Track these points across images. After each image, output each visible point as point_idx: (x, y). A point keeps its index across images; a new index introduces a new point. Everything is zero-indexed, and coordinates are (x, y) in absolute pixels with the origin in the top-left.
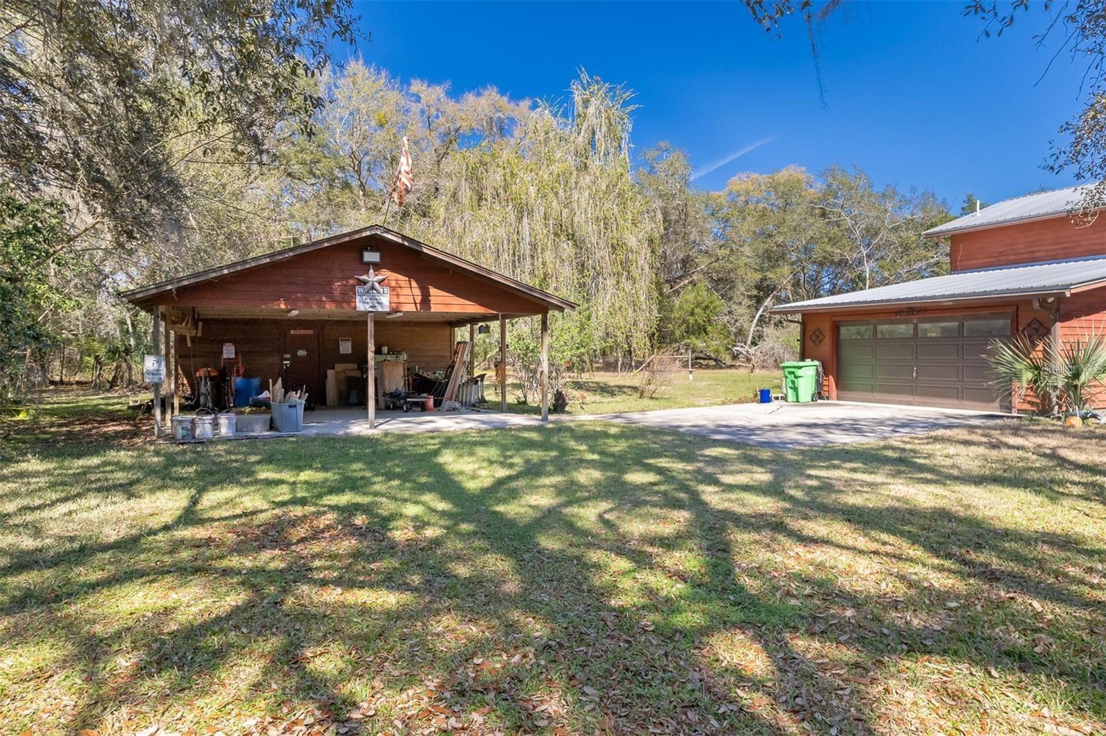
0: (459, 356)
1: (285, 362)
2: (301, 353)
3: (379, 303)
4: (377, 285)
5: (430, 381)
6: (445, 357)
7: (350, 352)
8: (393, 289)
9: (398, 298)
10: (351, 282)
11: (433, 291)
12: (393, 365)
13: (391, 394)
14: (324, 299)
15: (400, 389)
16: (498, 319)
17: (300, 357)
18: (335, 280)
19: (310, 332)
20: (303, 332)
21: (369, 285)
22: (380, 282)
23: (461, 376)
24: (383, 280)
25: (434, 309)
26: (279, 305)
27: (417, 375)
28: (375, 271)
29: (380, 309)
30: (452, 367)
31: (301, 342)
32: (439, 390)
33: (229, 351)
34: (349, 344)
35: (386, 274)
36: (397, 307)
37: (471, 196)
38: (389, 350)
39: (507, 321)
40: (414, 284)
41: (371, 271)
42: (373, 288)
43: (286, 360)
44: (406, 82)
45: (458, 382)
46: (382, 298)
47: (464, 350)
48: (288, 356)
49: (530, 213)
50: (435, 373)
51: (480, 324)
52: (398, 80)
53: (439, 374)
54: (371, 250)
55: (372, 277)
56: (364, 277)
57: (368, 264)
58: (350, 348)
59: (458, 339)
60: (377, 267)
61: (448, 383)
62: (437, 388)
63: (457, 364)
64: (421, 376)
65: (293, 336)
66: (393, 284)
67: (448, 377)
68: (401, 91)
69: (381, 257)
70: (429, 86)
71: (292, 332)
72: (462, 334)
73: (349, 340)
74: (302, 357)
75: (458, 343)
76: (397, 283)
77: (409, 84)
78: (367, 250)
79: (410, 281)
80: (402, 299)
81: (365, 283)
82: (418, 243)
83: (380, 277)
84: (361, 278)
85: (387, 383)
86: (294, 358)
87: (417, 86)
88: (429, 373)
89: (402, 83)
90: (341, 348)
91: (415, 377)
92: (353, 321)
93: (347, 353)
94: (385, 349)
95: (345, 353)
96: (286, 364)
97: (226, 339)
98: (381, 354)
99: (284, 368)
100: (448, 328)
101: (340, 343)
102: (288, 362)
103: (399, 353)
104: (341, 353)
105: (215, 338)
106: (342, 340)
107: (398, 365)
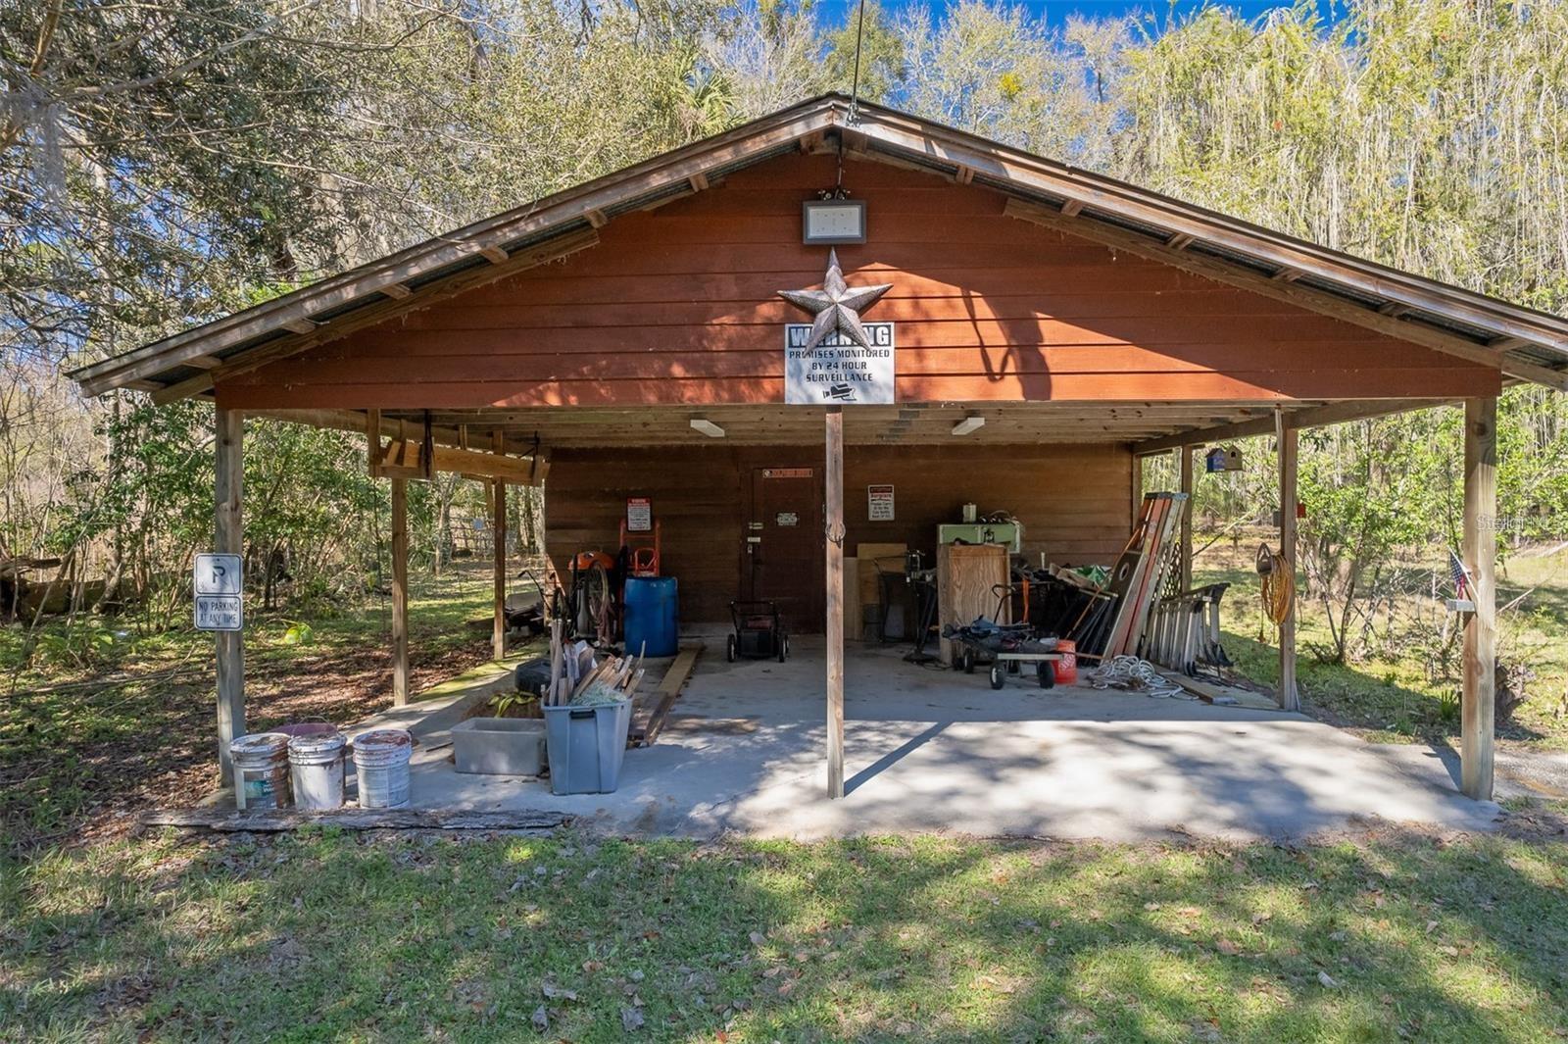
0: (1152, 531)
1: (750, 539)
2: (787, 519)
3: (856, 377)
4: (850, 316)
5: (1072, 591)
6: (1117, 528)
7: (891, 516)
8: (904, 326)
9: (920, 358)
10: (766, 310)
11: (1051, 329)
12: (974, 556)
13: (964, 631)
14: (678, 370)
15: (988, 619)
16: (1271, 430)
17: (784, 528)
18: (716, 307)
19: (804, 473)
20: (789, 473)
21: (824, 317)
22: (863, 307)
23: (1153, 577)
24: (873, 300)
25: (1063, 390)
26: (541, 397)
27: (1043, 575)
28: (845, 271)
29: (858, 397)
30: (1133, 560)
31: (788, 495)
32: (1095, 619)
33: (639, 516)
34: (891, 498)
35: (880, 277)
36: (917, 387)
37: (1180, 142)
38: (979, 513)
39: (1301, 432)
40: (982, 308)
41: (833, 272)
42: (838, 328)
43: (754, 534)
44: (1057, 21)
45: (1149, 596)
46: (870, 362)
47: (1164, 514)
48: (758, 526)
49: (1347, 156)
50: (1088, 572)
51: (1210, 446)
52: (1043, 20)
53: (1097, 577)
54: (835, 201)
55: (838, 292)
56: (807, 293)
57: (823, 248)
58: (891, 509)
59: (1149, 486)
60: (852, 255)
61: (1119, 602)
62: (1090, 614)
63: (1146, 551)
64: (1053, 578)
65: (771, 481)
66: (904, 309)
67: (1119, 586)
68: (1048, 38)
69: (867, 221)
70: (1100, 23)
71: (767, 473)
72: (1160, 472)
73: (887, 490)
74: (788, 530)
75: (1151, 497)
76: (916, 306)
77: (1063, 27)
78: (817, 199)
79: (968, 299)
80: (934, 362)
81: (812, 312)
82: (986, 147)
83: (858, 291)
84: (797, 294)
85: (958, 598)
86: (772, 531)
87: (1077, 29)
88: (1073, 572)
89: (1050, 24)
90: (871, 508)
91: (1037, 581)
92: (899, 446)
93: (885, 518)
94: (970, 511)
95: (880, 519)
96: (753, 543)
97: (632, 489)
98: (960, 522)
99: (750, 552)
100: (1126, 459)
101: (870, 499)
102: (758, 540)
103: (1002, 519)
104: (871, 518)
105: (607, 489)
106: (874, 491)
107: (988, 555)
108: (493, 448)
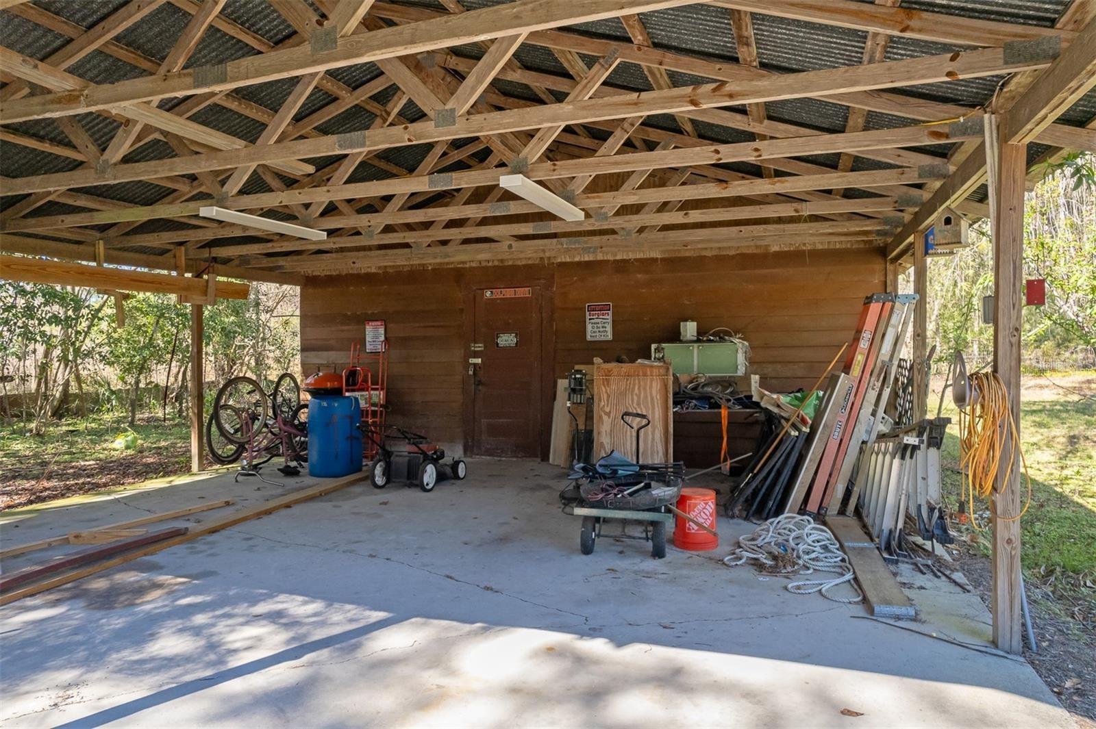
1: (471, 360)
2: (507, 340)
7: (610, 337)
12: (628, 376)
17: (505, 348)
19: (523, 292)
20: (509, 293)
31: (508, 315)
32: (779, 459)
33: (373, 338)
34: (609, 317)
38: (701, 332)
43: (476, 355)
47: (883, 323)
48: (479, 347)
58: (609, 328)
65: (492, 301)
71: (488, 294)
73: (605, 308)
74: (507, 349)
86: (492, 352)
90: (589, 327)
91: (737, 408)
92: (617, 261)
93: (603, 338)
94: (690, 329)
95: (598, 339)
96: (475, 365)
97: (370, 312)
98: (681, 341)
99: (471, 373)
100: (878, 266)
101: (588, 317)
102: (479, 361)
103: (721, 337)
104: (589, 338)
105: (349, 313)
106: (591, 309)
107: (645, 375)
108: (176, 268)
